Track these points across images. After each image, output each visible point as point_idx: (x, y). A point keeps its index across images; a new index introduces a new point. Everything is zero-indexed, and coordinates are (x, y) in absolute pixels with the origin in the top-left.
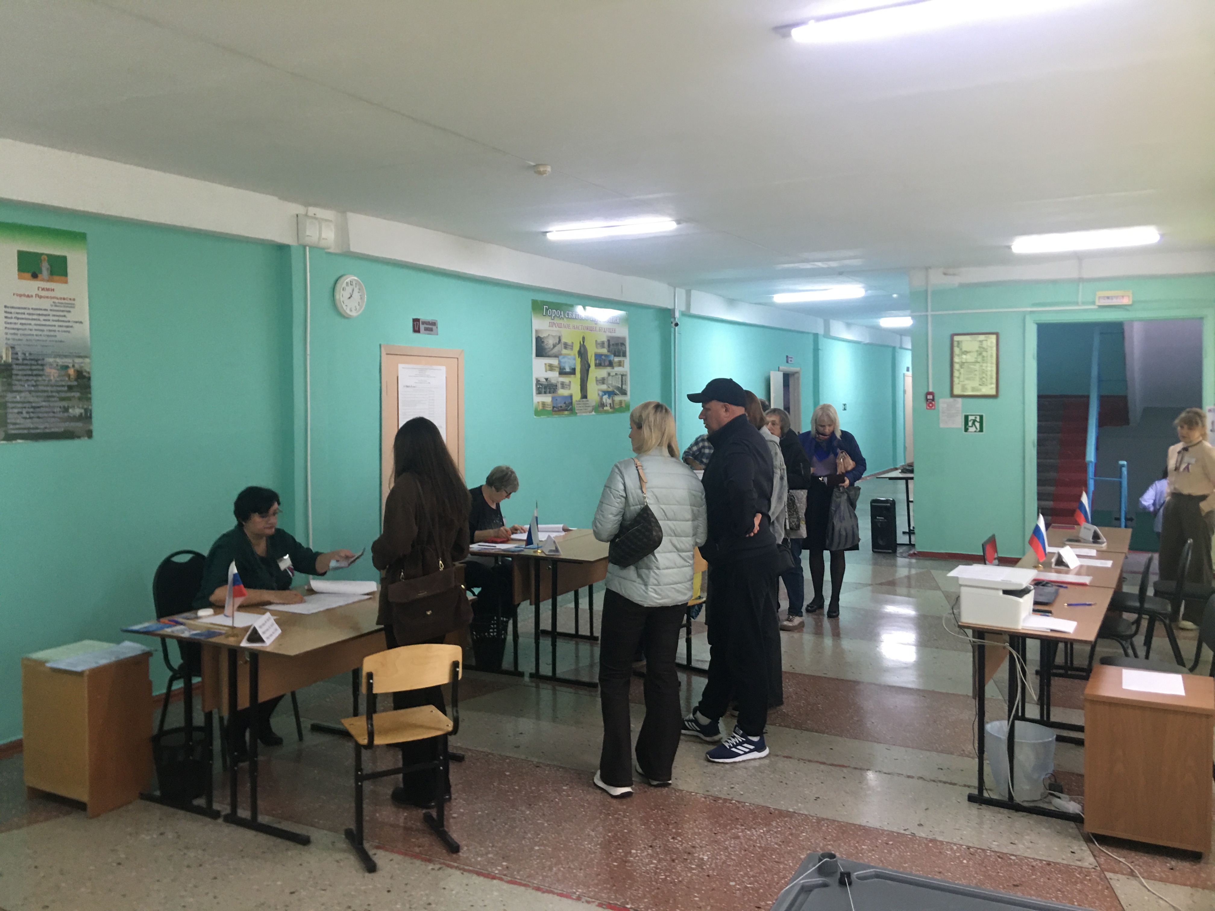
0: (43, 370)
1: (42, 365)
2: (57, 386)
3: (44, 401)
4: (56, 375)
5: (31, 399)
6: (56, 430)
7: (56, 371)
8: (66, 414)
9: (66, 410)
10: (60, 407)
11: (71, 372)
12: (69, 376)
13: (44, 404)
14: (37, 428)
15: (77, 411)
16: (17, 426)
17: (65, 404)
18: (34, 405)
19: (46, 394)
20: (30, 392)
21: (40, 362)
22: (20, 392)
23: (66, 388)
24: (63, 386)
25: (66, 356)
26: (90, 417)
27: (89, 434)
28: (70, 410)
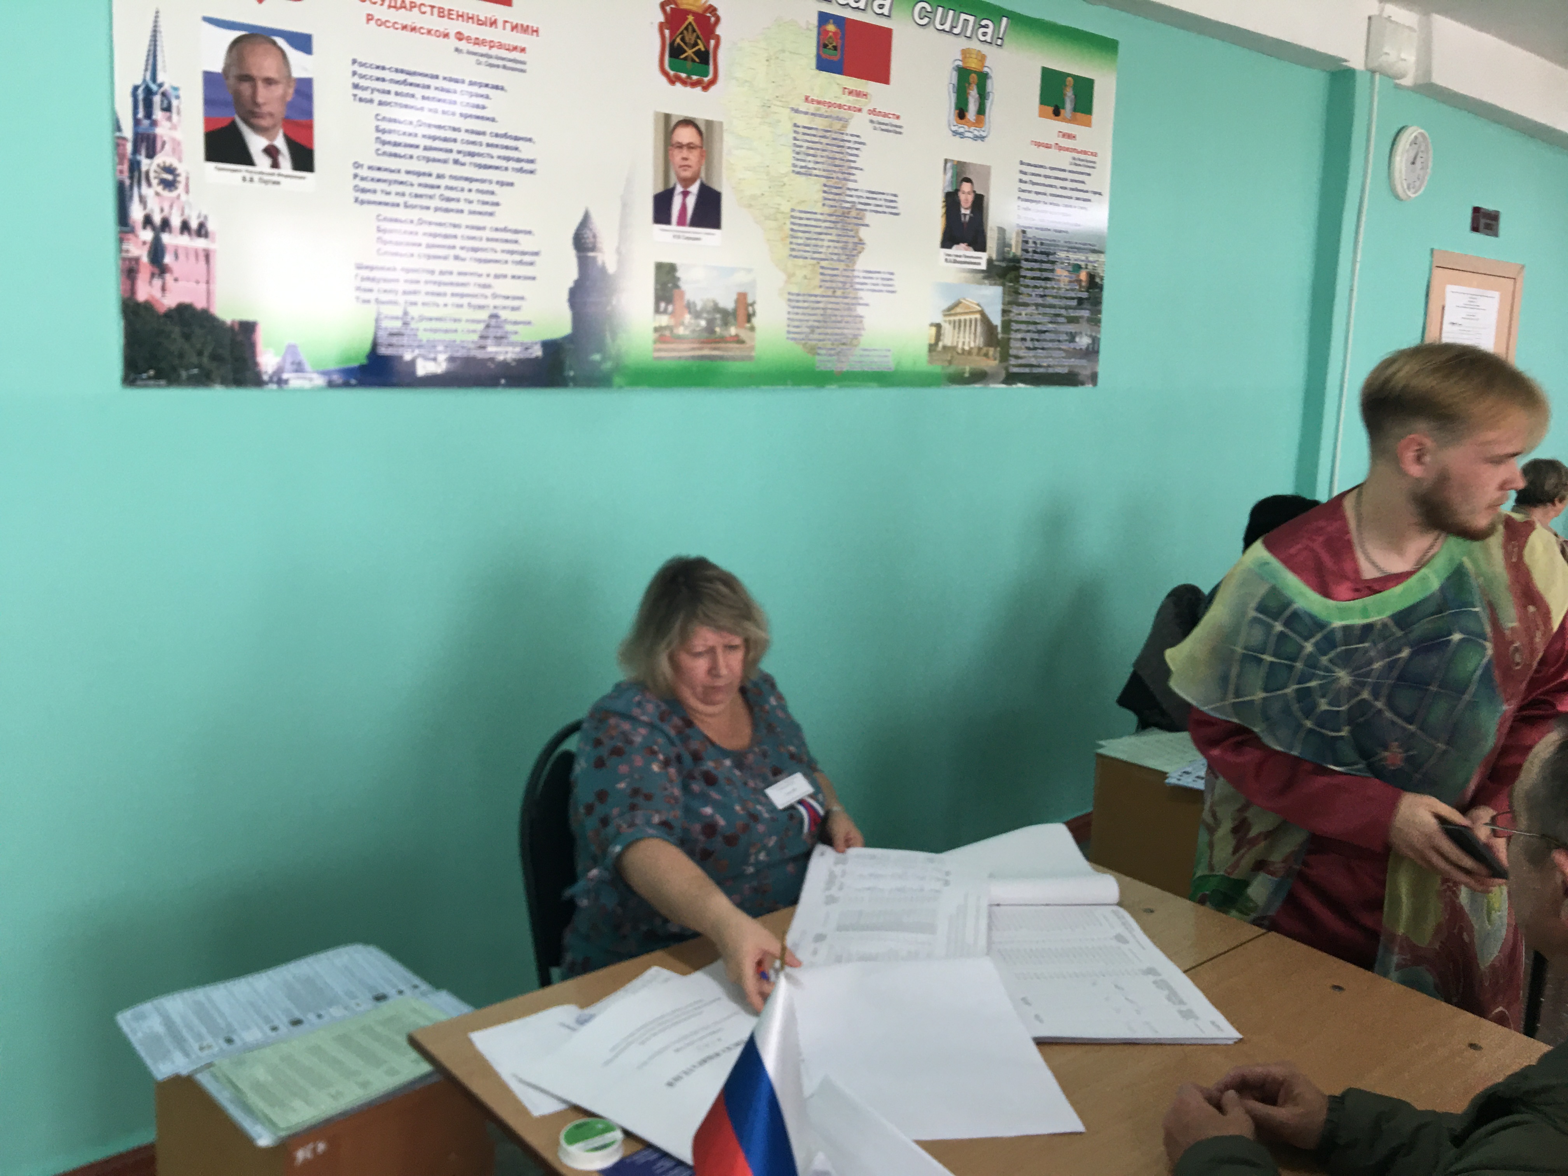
0: (1052, 271)
1: (1053, 263)
2: (1067, 298)
3: (1051, 322)
4: (1067, 279)
5: (1038, 318)
6: (1059, 370)
7: (1066, 273)
8: (1072, 345)
9: (1072, 337)
10: (1067, 333)
11: (1083, 276)
12: (1079, 281)
13: (1051, 326)
14: (1039, 366)
15: (1083, 341)
16: (1020, 362)
17: (1071, 328)
18: (1040, 327)
19: (1052, 311)
20: (1037, 305)
21: (1051, 258)
22: (1026, 305)
23: (1074, 303)
24: (1073, 298)
25: (1079, 250)
26: (1097, 352)
27: (1094, 378)
28: (1077, 339)
